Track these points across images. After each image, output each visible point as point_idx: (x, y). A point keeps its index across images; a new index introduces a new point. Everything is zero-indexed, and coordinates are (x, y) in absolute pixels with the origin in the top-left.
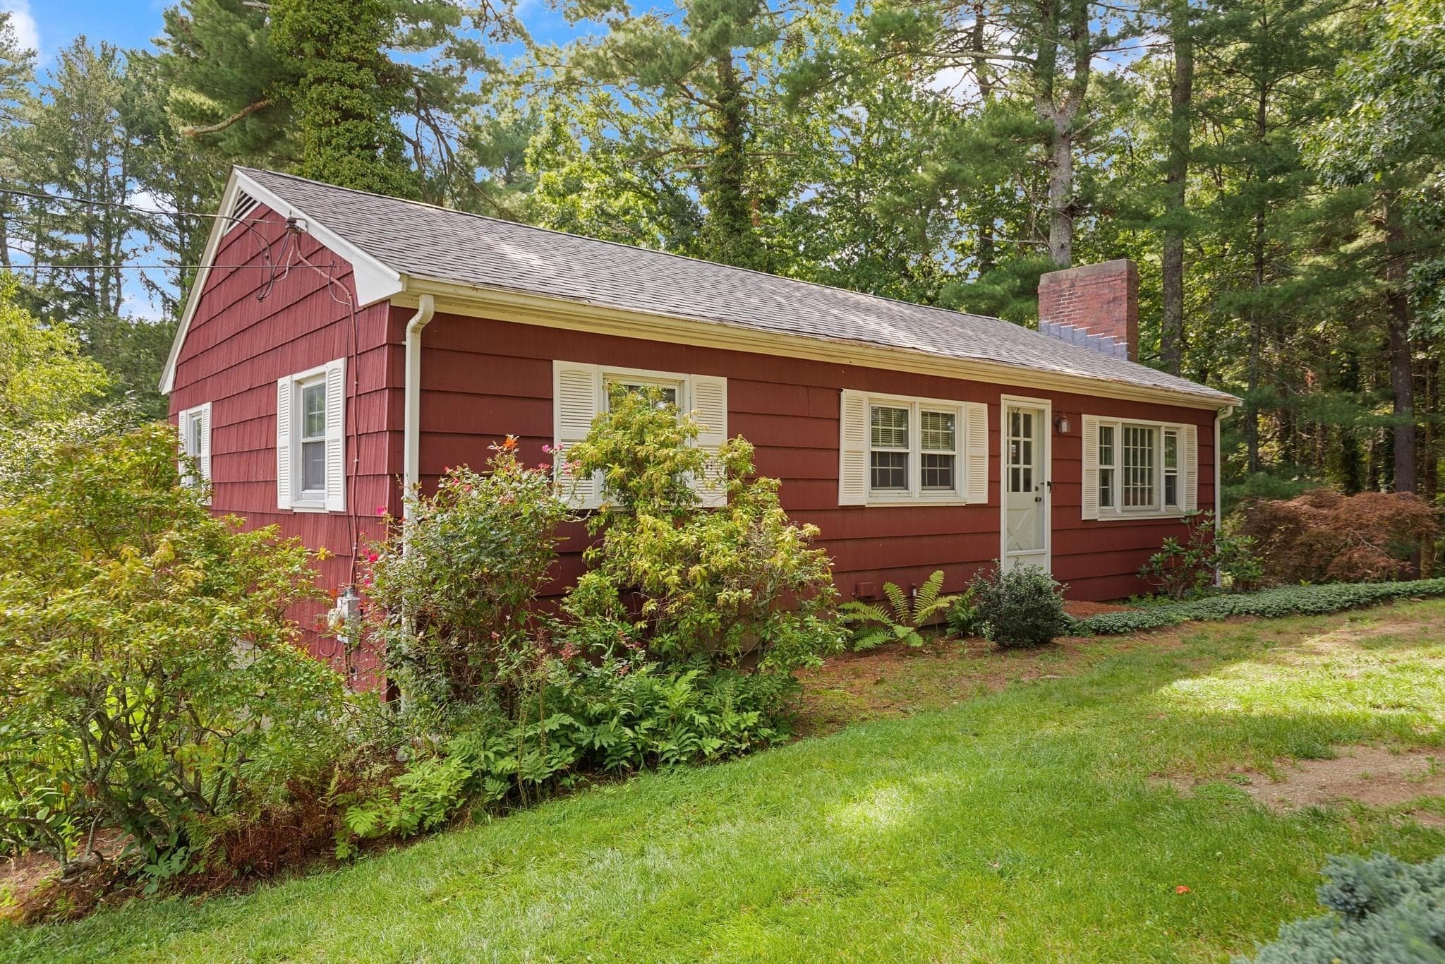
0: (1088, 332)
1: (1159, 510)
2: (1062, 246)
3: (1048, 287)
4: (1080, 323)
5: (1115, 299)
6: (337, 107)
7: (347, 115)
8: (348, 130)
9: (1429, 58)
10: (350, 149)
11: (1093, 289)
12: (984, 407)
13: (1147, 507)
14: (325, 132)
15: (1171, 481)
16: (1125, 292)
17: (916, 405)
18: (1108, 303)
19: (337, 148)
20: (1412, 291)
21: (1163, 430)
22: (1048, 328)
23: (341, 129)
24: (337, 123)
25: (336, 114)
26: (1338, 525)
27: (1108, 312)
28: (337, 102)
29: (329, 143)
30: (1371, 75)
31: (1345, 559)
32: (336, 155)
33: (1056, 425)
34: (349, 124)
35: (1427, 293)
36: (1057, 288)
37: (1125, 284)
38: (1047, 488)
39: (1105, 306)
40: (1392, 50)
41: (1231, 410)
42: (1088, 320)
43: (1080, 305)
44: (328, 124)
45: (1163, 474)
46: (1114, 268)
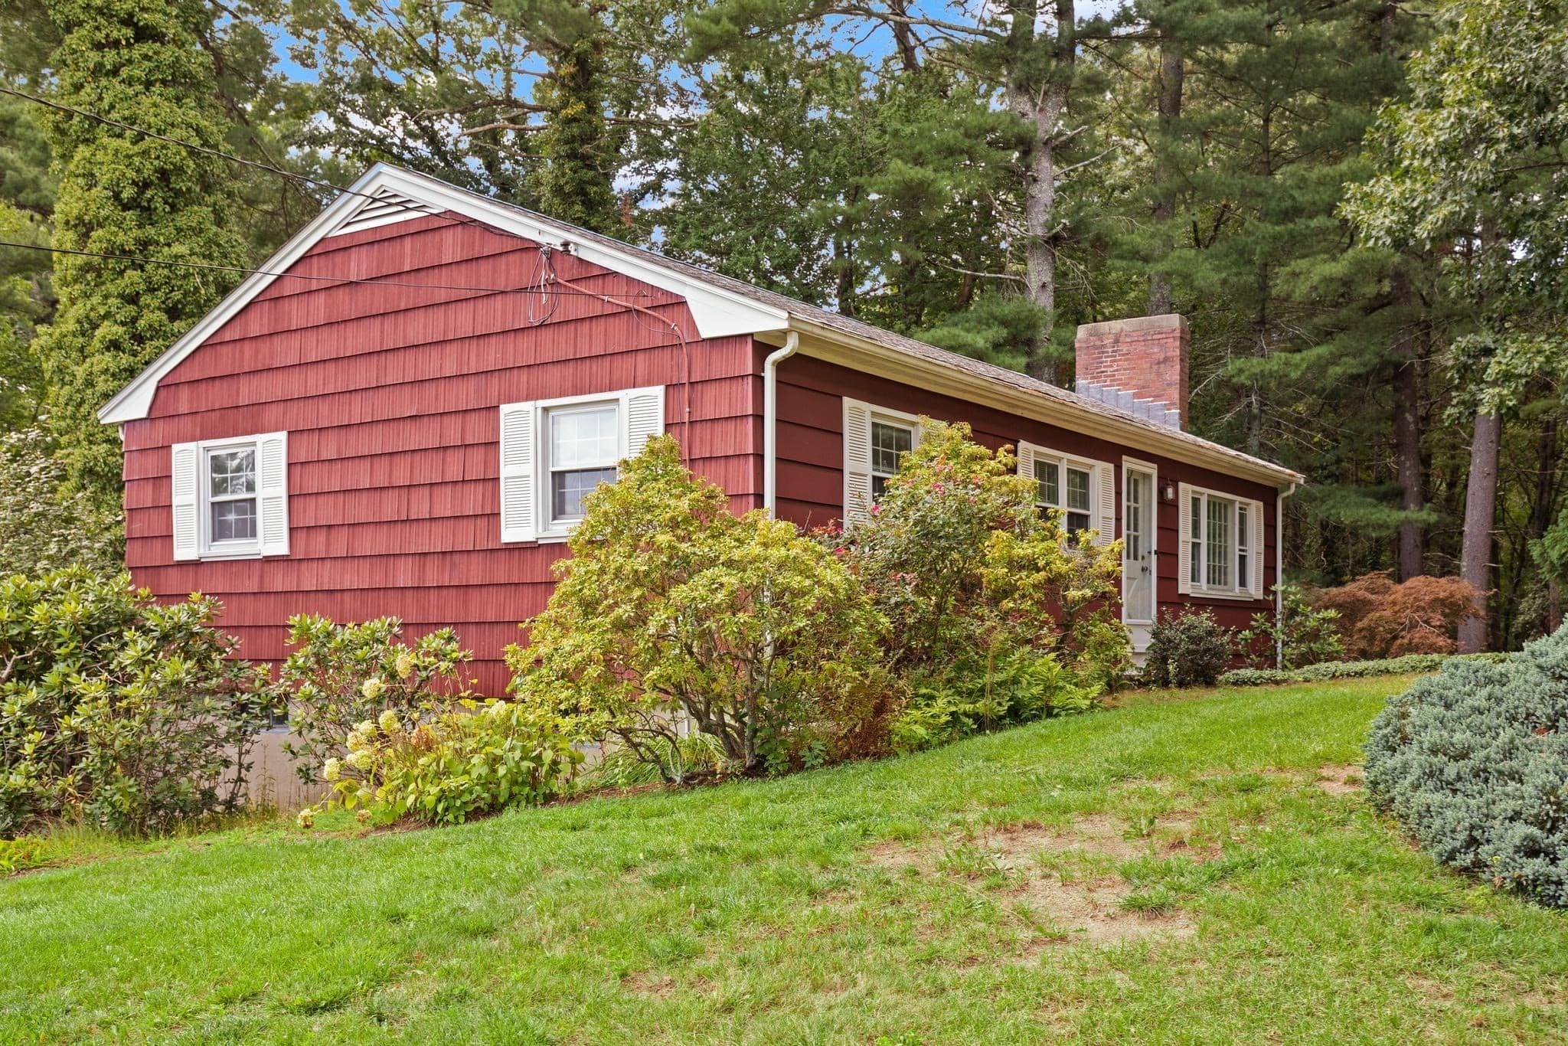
0: (1135, 396)
1: (1232, 590)
2: (1044, 286)
3: (1087, 341)
4: (1126, 385)
5: (1166, 360)
6: (128, 21)
7: (145, 34)
8: (146, 57)
9: (1485, 131)
10: (148, 85)
11: (1140, 347)
12: (1111, 466)
13: (1222, 587)
14: (110, 57)
15: (1243, 559)
16: (1178, 352)
17: (1065, 461)
18: (1159, 363)
19: (129, 82)
20: (1453, 367)
21: (1237, 506)
22: (1088, 389)
23: (136, 54)
24: (129, 45)
25: (130, 32)
26: (1397, 608)
27: (1159, 374)
28: (131, 15)
29: (115, 72)
30: (1430, 140)
31: (1406, 641)
32: (130, 92)
33: (1161, 492)
34: (147, 48)
35: (1466, 370)
36: (1098, 343)
37: (1178, 343)
38: (1154, 557)
39: (1155, 367)
40: (1452, 119)
41: (1293, 487)
42: (1134, 382)
43: (1125, 364)
44: (116, 44)
45: (1237, 553)
46: (1165, 324)
